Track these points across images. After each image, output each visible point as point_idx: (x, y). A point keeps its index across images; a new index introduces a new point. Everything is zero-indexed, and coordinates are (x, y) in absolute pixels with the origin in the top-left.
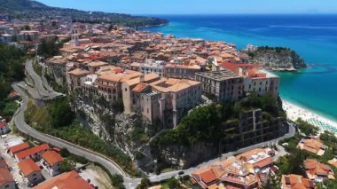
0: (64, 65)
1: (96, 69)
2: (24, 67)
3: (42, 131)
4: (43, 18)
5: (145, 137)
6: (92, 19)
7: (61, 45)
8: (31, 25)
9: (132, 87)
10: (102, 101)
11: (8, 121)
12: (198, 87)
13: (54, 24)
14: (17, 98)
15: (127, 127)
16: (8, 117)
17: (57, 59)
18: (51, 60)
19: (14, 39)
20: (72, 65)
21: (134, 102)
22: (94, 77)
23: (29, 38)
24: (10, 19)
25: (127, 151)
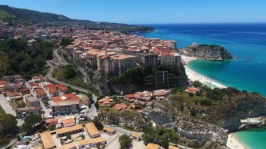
0: (72, 49)
1: (87, 50)
2: (52, 53)
3: (60, 81)
4: (66, 27)
5: (105, 80)
6: (98, 27)
7: (73, 40)
8: (58, 31)
9: (100, 57)
10: (88, 65)
11: (44, 76)
12: (134, 58)
13: (71, 30)
14: (49, 67)
15: (98, 76)
16: (44, 75)
17: (70, 46)
18: (67, 47)
19: (48, 38)
20: (76, 48)
21: (101, 64)
22: (85, 54)
23: (56, 37)
24: (45, 27)
25: (98, 87)
